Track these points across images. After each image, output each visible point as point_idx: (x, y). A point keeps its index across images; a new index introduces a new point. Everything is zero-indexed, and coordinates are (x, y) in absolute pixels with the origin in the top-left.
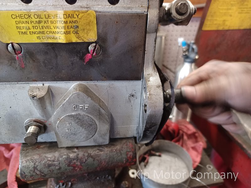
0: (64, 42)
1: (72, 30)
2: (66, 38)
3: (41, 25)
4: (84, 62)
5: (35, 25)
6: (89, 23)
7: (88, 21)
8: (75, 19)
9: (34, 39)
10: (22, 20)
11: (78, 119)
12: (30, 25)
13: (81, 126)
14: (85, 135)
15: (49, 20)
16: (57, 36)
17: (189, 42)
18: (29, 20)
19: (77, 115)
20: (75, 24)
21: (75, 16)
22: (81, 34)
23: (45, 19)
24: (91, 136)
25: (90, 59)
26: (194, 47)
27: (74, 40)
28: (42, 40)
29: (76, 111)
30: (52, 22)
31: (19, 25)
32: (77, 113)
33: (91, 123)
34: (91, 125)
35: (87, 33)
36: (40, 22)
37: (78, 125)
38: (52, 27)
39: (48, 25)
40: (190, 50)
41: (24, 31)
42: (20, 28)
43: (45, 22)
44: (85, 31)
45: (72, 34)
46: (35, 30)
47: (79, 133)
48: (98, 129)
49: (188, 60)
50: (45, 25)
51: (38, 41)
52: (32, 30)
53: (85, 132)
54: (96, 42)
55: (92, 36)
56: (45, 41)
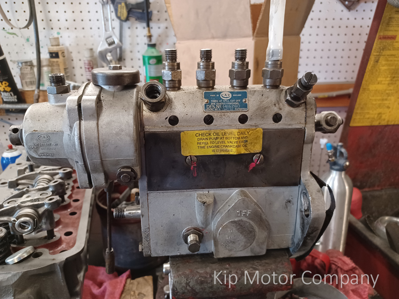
0: (235, 154)
1: (242, 144)
2: (237, 150)
3: (217, 141)
4: (248, 170)
5: (212, 141)
6: (256, 138)
7: (256, 136)
8: (246, 135)
9: (210, 152)
10: (203, 137)
11: (239, 225)
12: (209, 141)
13: (241, 233)
14: (243, 243)
15: (225, 136)
16: (229, 148)
17: (335, 145)
18: (209, 137)
19: (239, 221)
20: (244, 139)
21: (246, 133)
22: (249, 147)
23: (221, 136)
24: (249, 245)
25: (254, 168)
26: (343, 150)
27: (243, 151)
28: (216, 152)
29: (239, 216)
30: (227, 138)
31: (199, 141)
32: (240, 218)
33: (251, 229)
34: (251, 232)
35: (254, 146)
36: (217, 138)
37: (239, 232)
38: (226, 142)
39: (223, 140)
40: (338, 154)
41: (202, 145)
42: (200, 143)
43: (221, 138)
44: (253, 144)
45: (242, 147)
46: (212, 145)
47: (238, 241)
48: (257, 237)
49: (336, 167)
50: (221, 140)
51: (213, 153)
52: (209, 145)
53: (244, 240)
54: (260, 153)
55: (258, 148)
56: (218, 153)
